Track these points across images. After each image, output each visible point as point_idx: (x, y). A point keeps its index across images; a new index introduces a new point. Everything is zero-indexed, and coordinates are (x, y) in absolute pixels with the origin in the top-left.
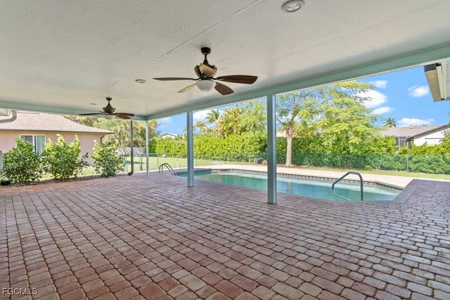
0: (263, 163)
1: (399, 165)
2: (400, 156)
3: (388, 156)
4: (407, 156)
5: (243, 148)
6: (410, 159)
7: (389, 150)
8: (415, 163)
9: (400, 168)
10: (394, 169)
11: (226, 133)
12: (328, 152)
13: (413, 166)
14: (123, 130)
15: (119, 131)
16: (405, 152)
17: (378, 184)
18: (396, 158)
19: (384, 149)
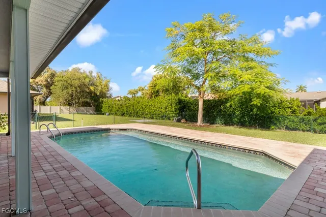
0: (182, 121)
1: (303, 126)
2: (305, 117)
3: (292, 117)
4: (312, 118)
5: (166, 108)
6: (315, 120)
7: (294, 112)
8: (320, 124)
9: (305, 129)
10: (298, 129)
11: (153, 95)
12: (237, 113)
13: (318, 128)
14: (74, 92)
15: (70, 93)
16: (309, 114)
17: (266, 155)
18: (300, 119)
19: (289, 110)
